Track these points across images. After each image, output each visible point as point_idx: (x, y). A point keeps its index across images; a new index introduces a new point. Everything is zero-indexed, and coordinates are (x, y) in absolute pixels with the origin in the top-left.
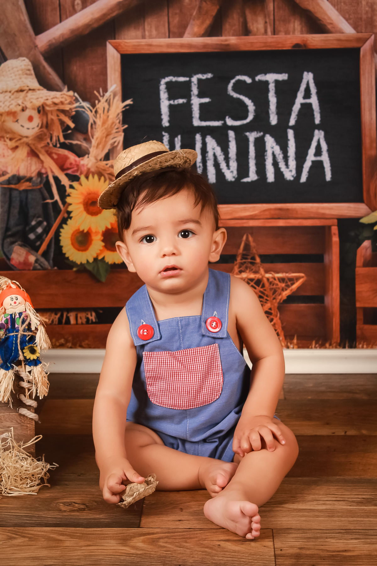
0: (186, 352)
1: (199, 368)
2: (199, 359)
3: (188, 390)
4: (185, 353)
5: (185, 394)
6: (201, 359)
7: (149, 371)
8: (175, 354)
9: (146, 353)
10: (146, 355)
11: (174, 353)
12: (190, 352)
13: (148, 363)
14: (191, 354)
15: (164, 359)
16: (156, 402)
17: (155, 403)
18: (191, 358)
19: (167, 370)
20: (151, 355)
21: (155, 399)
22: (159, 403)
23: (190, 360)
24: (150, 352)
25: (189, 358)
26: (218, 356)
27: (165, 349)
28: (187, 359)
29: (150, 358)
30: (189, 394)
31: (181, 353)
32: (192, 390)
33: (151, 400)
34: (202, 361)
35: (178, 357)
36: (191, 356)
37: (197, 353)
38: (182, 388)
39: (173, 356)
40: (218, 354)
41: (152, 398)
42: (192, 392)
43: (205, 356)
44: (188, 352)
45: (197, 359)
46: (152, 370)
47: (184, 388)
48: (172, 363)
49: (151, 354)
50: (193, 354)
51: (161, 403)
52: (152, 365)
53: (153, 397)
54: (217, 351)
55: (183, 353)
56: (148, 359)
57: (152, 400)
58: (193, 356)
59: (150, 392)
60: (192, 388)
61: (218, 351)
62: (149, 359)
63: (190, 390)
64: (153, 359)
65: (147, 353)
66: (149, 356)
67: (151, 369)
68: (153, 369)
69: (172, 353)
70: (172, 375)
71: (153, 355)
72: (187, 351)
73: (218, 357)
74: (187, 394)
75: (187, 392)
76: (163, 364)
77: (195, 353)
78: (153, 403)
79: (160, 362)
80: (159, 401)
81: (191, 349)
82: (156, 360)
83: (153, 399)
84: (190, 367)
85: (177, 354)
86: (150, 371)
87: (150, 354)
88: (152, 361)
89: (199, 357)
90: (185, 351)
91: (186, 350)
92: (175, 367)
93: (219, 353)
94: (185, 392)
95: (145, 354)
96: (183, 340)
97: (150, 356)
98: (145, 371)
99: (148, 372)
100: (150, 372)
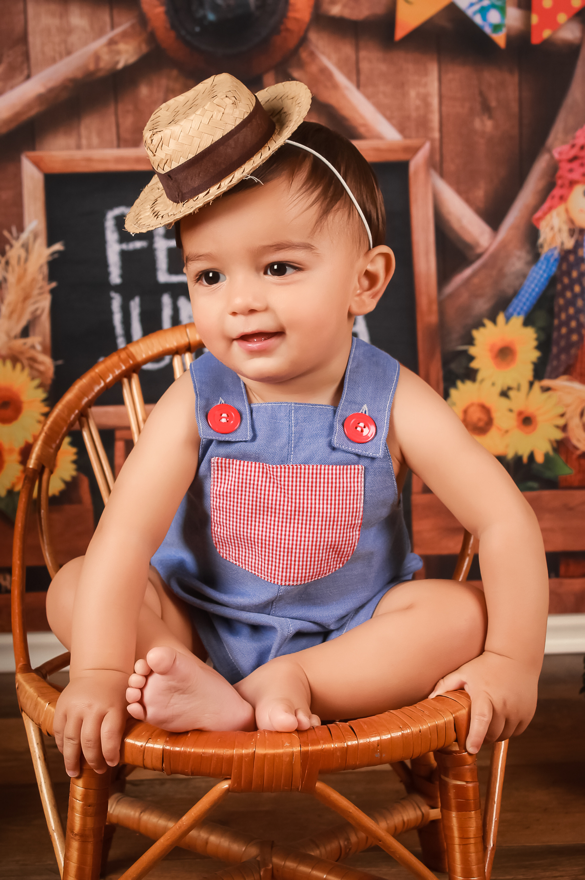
0: (299, 471)
1: (317, 506)
2: (322, 489)
3: (290, 546)
4: (295, 471)
5: (282, 554)
6: (326, 489)
7: (219, 495)
8: (275, 470)
9: (218, 459)
10: (217, 463)
11: (273, 468)
12: (307, 471)
13: (219, 480)
14: (307, 476)
15: (252, 478)
16: (228, 556)
17: (226, 557)
18: (306, 484)
19: (255, 499)
20: (227, 466)
21: (226, 550)
22: (234, 558)
23: (302, 488)
24: (228, 459)
25: (302, 484)
26: (361, 490)
27: (257, 459)
28: (298, 484)
29: (226, 471)
30: (290, 554)
31: (287, 470)
32: (298, 547)
33: (218, 550)
34: (326, 493)
35: (281, 477)
36: (306, 480)
37: (318, 476)
38: (279, 541)
39: (271, 473)
40: (361, 487)
41: (221, 547)
42: (298, 551)
43: (334, 485)
44: (303, 471)
45: (318, 489)
46: (225, 494)
47: (283, 541)
48: (267, 488)
49: (229, 464)
50: (310, 476)
51: (237, 559)
52: (226, 486)
53: (223, 545)
54: (359, 480)
55: (291, 470)
56: (220, 472)
57: (221, 550)
58: (310, 480)
59: (216, 536)
60: (298, 543)
61: (361, 480)
62: (224, 473)
63: (294, 547)
64: (231, 474)
65: (220, 461)
66: (223, 465)
67: (223, 492)
68: (227, 493)
69: (269, 467)
70: (264, 511)
71: (231, 466)
72: (301, 469)
73: (359, 493)
74: (286, 554)
75: (286, 550)
76: (248, 485)
77: (314, 476)
78: (223, 556)
79: (244, 481)
80: (234, 555)
81: (309, 466)
82: (237, 476)
83: (223, 549)
84: (302, 501)
85: (280, 471)
86: (221, 497)
87: (227, 462)
88: (227, 478)
89: (322, 485)
90: (297, 469)
91: (299, 467)
92: (270, 498)
93: (363, 484)
94: (282, 550)
95: (216, 460)
96: (295, 447)
97: (225, 467)
98: (212, 495)
99: (216, 498)
100: (220, 499)
